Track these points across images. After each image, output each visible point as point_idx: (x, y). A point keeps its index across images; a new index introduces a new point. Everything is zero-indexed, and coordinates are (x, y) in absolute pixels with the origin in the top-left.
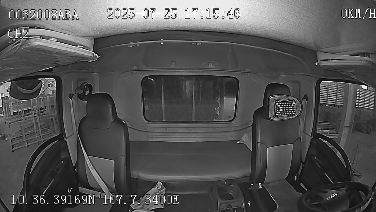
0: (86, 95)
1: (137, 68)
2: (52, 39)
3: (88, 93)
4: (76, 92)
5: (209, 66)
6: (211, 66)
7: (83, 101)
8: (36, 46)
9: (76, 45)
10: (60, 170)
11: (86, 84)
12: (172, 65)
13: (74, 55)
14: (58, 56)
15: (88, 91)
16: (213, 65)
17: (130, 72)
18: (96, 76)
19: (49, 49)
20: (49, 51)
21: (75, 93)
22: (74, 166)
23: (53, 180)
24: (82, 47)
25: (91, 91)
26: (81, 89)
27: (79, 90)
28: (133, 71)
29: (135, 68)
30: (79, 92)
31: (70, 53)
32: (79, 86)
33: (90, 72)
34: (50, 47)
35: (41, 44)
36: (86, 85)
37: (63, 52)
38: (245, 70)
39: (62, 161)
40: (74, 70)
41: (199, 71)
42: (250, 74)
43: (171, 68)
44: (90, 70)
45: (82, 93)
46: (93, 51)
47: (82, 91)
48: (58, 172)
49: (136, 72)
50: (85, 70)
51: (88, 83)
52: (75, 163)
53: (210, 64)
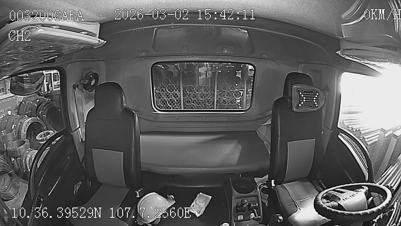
0: (92, 84)
1: (146, 55)
2: (54, 27)
3: (94, 83)
4: (81, 82)
5: (224, 51)
6: (226, 51)
7: (89, 91)
8: (37, 35)
9: (81, 31)
10: (67, 166)
11: (92, 73)
12: (184, 50)
13: (79, 42)
14: (61, 44)
15: (94, 81)
16: (228, 50)
17: (138, 58)
18: (102, 65)
19: (52, 37)
20: (51, 39)
21: (81, 84)
22: (81, 161)
23: (60, 178)
24: (86, 33)
25: (97, 81)
26: (87, 79)
27: (84, 80)
28: (142, 58)
29: (143, 54)
30: (84, 82)
31: (74, 41)
32: (84, 76)
33: (95, 61)
34: (52, 35)
35: (43, 33)
36: (92, 75)
37: (66, 40)
38: (263, 56)
39: (68, 157)
40: (78, 60)
41: (213, 56)
42: (267, 60)
43: (183, 53)
44: (95, 59)
45: (88, 83)
46: (98, 38)
47: (88, 81)
48: (65, 169)
49: (145, 58)
50: (90, 58)
51: (94, 72)
52: (82, 158)
53: (224, 49)
